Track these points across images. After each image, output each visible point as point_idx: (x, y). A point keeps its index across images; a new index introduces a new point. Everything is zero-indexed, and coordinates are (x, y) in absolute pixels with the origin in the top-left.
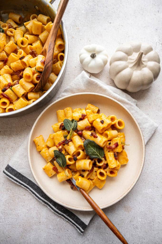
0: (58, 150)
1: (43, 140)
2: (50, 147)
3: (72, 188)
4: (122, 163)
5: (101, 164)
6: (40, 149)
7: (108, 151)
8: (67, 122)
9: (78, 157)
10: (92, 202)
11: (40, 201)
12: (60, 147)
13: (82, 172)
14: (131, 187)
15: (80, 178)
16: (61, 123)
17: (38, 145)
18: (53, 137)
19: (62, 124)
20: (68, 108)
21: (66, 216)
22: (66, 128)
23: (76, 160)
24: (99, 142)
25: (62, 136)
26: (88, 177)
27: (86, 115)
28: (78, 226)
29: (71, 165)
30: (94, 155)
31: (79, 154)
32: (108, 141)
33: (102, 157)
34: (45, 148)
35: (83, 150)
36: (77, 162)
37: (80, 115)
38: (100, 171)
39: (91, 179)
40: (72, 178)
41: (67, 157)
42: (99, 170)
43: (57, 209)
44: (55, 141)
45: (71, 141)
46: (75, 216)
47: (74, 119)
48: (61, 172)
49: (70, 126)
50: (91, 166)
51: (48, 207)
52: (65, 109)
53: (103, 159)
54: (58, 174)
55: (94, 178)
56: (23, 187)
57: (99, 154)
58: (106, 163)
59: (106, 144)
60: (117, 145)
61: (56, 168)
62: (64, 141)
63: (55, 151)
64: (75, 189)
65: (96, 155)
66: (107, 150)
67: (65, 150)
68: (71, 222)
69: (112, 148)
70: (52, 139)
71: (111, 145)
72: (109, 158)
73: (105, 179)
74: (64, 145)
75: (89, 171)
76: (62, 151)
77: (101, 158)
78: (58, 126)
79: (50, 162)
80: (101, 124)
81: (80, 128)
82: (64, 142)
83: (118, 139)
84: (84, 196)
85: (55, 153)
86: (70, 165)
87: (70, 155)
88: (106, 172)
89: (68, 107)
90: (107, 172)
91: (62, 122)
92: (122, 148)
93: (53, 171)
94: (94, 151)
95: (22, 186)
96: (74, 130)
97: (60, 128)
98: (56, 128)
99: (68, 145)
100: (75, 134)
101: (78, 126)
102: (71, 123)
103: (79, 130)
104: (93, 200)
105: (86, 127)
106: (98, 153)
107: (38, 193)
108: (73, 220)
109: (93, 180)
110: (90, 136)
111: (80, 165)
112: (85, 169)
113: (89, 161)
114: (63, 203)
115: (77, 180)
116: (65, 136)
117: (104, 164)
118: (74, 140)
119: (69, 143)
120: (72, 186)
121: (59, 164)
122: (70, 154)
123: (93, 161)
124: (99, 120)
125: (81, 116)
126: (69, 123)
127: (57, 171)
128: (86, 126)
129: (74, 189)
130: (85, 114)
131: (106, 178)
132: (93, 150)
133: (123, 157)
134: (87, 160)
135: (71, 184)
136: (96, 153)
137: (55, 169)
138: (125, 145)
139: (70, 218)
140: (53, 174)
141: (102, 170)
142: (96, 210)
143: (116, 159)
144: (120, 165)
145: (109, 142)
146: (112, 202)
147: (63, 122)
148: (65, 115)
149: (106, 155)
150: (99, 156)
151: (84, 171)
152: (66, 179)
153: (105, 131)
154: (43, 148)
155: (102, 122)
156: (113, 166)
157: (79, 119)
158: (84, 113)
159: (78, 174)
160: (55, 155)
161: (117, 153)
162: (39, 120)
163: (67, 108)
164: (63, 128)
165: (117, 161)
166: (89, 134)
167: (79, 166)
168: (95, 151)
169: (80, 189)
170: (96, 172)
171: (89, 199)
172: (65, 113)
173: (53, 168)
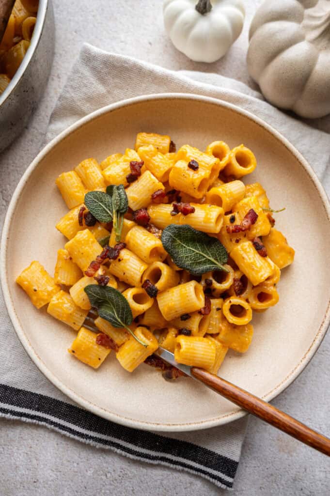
0: (95, 282)
1: (44, 272)
2: (71, 286)
3: (168, 377)
4: (281, 262)
5: (226, 285)
6: (43, 300)
7: (234, 242)
8: (95, 198)
9: (159, 285)
10: (237, 392)
11: (88, 441)
12: (100, 272)
13: (183, 321)
14: (325, 317)
15: (182, 340)
16: (79, 208)
17: (35, 290)
18: (70, 253)
19: (83, 209)
20: (86, 162)
21: (175, 458)
22: (98, 217)
23: (153, 294)
24: (202, 223)
25: (93, 242)
26: (204, 332)
27: (143, 163)
28: (215, 473)
29: (146, 315)
30: (200, 263)
31: (156, 275)
32: (227, 213)
33: (223, 265)
34: (56, 293)
35: (166, 262)
36: (158, 299)
37: (126, 167)
38: (230, 302)
39: (212, 335)
40: (158, 350)
41: (129, 294)
42: (228, 301)
43: (143, 447)
44: (78, 263)
45: (125, 246)
46: (196, 448)
47: (112, 182)
48: (123, 344)
49: (107, 206)
50: (202, 297)
51: (116, 452)
52: (78, 167)
53: (227, 268)
54: (117, 351)
55: (221, 330)
56: (29, 420)
57: (213, 256)
58: (238, 275)
59: (224, 224)
60: (253, 217)
61: (108, 337)
62: (102, 253)
63: (86, 289)
64: (177, 377)
65: (205, 262)
66: (231, 240)
67: (117, 279)
68: (191, 468)
69: (243, 229)
70: (68, 261)
71: (238, 222)
72: (243, 258)
73: (251, 319)
74: (107, 265)
75: (200, 312)
76: (107, 283)
77: (221, 266)
78: (72, 219)
79: (82, 326)
80: (191, 173)
81: (137, 204)
82: (106, 255)
83: (252, 201)
84: (210, 384)
85: (88, 294)
86: (143, 315)
87: (133, 287)
88: (247, 301)
89: (83, 159)
90: (250, 300)
91: (80, 204)
92: (268, 221)
93: (100, 346)
94: (198, 252)
95: (24, 419)
96: (121, 214)
97: (80, 222)
98: (69, 227)
99: (120, 260)
100: (129, 223)
101: (129, 199)
102: (107, 199)
103: (134, 209)
104: (236, 387)
105: (152, 196)
106: (210, 257)
107: (74, 423)
108: (195, 461)
109: (218, 334)
110: (173, 215)
111: (171, 304)
112: (188, 311)
113: (193, 283)
114: (158, 424)
115: (176, 350)
116: (102, 241)
117: (235, 280)
118: (132, 242)
119: (119, 253)
120: (164, 372)
121: (110, 321)
122: (133, 285)
123: (203, 283)
124: (182, 165)
125: (129, 169)
126: (101, 202)
127: (111, 344)
128: (152, 193)
129: (174, 378)
130: (139, 160)
131: (253, 317)
132: (194, 251)
133: (278, 246)
134: (185, 284)
135: (161, 367)
136: (205, 257)
137: (105, 341)
138: (274, 213)
139: (185, 458)
140: (105, 357)
141: (235, 300)
142: (257, 410)
143: (264, 255)
144: (278, 269)
145: (230, 216)
146: (291, 374)
147: (83, 205)
148: (84, 183)
149: (231, 255)
150: (215, 264)
151: (186, 317)
152: (145, 357)
153: (209, 190)
154: (50, 294)
155: (193, 167)
156: (262, 276)
157: (126, 180)
158: (135, 159)
159: (172, 333)
160: (91, 301)
161: (259, 239)
162: (12, 219)
163: (83, 163)
164: (88, 220)
165: (266, 261)
166: (169, 212)
167: (170, 309)
168: (201, 253)
169: (192, 371)
170: (218, 309)
171: (226, 388)
172: (80, 177)
173: (97, 339)
